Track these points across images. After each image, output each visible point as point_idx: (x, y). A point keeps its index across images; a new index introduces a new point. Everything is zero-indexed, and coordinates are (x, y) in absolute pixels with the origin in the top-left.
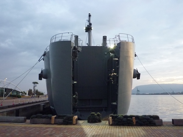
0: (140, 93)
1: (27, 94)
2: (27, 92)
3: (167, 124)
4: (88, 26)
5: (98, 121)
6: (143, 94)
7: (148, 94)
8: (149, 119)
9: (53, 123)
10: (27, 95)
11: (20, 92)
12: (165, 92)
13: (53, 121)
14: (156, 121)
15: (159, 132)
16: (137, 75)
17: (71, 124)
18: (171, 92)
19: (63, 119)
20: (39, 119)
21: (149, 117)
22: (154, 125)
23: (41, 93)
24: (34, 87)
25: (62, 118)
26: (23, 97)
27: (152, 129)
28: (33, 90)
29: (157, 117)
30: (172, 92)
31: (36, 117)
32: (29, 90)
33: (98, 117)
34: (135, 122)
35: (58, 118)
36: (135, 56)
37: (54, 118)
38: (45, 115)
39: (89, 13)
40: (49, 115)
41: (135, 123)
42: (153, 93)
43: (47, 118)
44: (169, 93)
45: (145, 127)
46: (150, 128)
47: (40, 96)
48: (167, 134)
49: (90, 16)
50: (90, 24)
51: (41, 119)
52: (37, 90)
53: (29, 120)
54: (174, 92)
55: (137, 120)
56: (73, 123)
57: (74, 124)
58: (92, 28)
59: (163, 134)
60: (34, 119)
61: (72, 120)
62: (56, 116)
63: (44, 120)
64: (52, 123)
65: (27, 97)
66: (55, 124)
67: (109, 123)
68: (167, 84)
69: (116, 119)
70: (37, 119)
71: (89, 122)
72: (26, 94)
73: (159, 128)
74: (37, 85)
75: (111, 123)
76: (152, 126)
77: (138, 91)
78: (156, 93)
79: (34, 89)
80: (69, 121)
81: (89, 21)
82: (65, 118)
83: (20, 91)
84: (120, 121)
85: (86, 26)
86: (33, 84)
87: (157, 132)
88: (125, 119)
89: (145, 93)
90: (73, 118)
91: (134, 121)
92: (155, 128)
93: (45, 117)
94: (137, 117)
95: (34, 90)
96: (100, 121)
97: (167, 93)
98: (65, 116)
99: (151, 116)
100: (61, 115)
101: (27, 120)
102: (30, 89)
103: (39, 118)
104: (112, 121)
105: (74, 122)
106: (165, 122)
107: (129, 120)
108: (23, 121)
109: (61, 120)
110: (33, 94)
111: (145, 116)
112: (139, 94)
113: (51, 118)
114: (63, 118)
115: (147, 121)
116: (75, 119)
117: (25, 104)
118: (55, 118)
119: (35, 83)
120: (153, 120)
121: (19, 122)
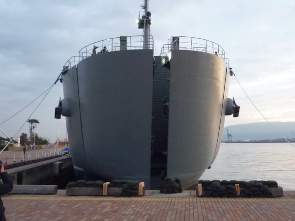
0: (233, 140)
1: (19, 142)
2: (19, 139)
3: (290, 194)
4: (144, 17)
5: (177, 191)
6: (239, 142)
7: (248, 141)
8: (262, 187)
9: (106, 194)
10: (19, 145)
11: (4, 139)
12: (280, 138)
13: (105, 192)
14: (272, 189)
15: (279, 205)
16: (233, 109)
17: (136, 195)
18: (292, 137)
19: (121, 188)
20: (81, 188)
21: (262, 184)
22: (269, 195)
23: (44, 140)
24: (31, 129)
26: (12, 148)
27: (267, 201)
28: (29, 136)
29: (273, 184)
30: (294, 137)
31: (77, 185)
32: (21, 135)
33: (177, 185)
34: (239, 193)
35: (114, 186)
36: (231, 75)
37: (107, 186)
38: (90, 182)
40: (98, 182)
42: (258, 140)
43: (95, 187)
44: (288, 139)
45: (255, 199)
46: (264, 201)
47: (44, 146)
48: (291, 208)
50: (148, 14)
51: (85, 189)
52: (36, 136)
53: (65, 190)
55: (242, 188)
56: (140, 195)
57: (140, 196)
58: (151, 22)
59: (285, 209)
60: (73, 188)
61: (137, 189)
62: (109, 183)
63: (89, 190)
64: (104, 194)
65: (18, 148)
66: (109, 195)
67: (197, 193)
69: (209, 187)
71: (162, 192)
72: (16, 142)
73: (277, 200)
74: (37, 124)
75: (200, 193)
76: (267, 197)
77: (229, 135)
78: (262, 139)
79: (31, 132)
80: (132, 191)
81: (145, 7)
82: (125, 186)
83: (6, 138)
84: (216, 190)
85: (141, 18)
86: (28, 123)
87: (275, 206)
88: (223, 187)
89: (243, 140)
90: (139, 187)
91: (238, 189)
92: (272, 201)
93: (91, 185)
94: (242, 184)
95: (32, 134)
96: (180, 191)
97: (284, 139)
98: (124, 183)
99: (264, 182)
100: (118, 181)
101: (58, 190)
102: (23, 134)
103: (82, 187)
104: (203, 190)
105: (141, 192)
106: (287, 192)
107: (228, 188)
108: (53, 193)
109: (118, 190)
110: (29, 143)
111: (255, 182)
112: (231, 142)
113: (102, 186)
114: (123, 187)
115: (258, 189)
116: (142, 187)
117: (27, 162)
118: (109, 186)
119: (32, 121)
120: (269, 188)
121: (46, 194)
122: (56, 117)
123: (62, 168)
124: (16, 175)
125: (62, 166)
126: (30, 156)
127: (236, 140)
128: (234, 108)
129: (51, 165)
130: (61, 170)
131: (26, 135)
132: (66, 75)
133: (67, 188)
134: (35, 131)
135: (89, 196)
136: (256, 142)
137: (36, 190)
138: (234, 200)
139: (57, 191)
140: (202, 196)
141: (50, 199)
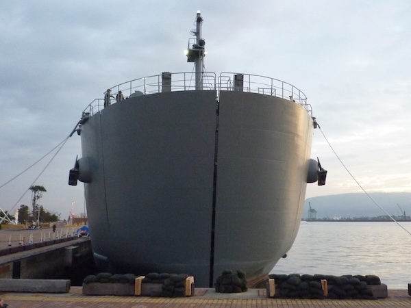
0: (317, 218)
1: (17, 218)
2: (17, 214)
3: (398, 295)
4: (195, 46)
5: (240, 289)
6: (325, 220)
7: (338, 219)
8: (358, 284)
9: (139, 294)
10: (16, 222)
12: (383, 215)
13: (138, 290)
14: (373, 288)
16: (317, 175)
17: (182, 294)
18: (399, 214)
19: (161, 285)
20: (104, 284)
21: (359, 281)
22: (369, 296)
23: (52, 215)
24: (34, 200)
25: (159, 283)
26: (6, 226)
27: (365, 305)
28: (31, 209)
29: (374, 280)
30: (401, 214)
31: (99, 280)
32: (20, 208)
33: (240, 280)
34: (327, 291)
35: (150, 282)
36: (315, 127)
37: (140, 282)
38: (117, 276)
39: (199, 12)
40: (128, 276)
41: (326, 293)
42: (351, 218)
43: (124, 283)
44: (393, 217)
45: (349, 302)
46: (362, 304)
49: (199, 20)
50: (201, 43)
51: (109, 285)
52: (42, 209)
53: (81, 288)
54: (407, 215)
55: (331, 286)
56: (187, 294)
57: (188, 296)
58: (205, 53)
60: (91, 284)
61: (184, 286)
62: (144, 277)
63: (116, 287)
64: (136, 294)
65: (15, 226)
66: (143, 295)
67: (268, 292)
68: (388, 194)
69: (284, 284)
70: (99, 284)
71: (218, 291)
72: (12, 218)
73: (380, 302)
74: (43, 193)
75: (272, 294)
77: (312, 211)
78: (358, 216)
79: (34, 204)
80: (178, 290)
81: (197, 33)
82: (166, 281)
84: (294, 287)
85: (191, 47)
86: (30, 191)
88: (304, 284)
89: (331, 218)
90: (187, 283)
91: (325, 287)
92: (372, 304)
93: (118, 281)
94: (331, 280)
95: (35, 207)
96: (244, 289)
97: (388, 217)
98: (166, 277)
99: (360, 278)
100: (157, 274)
101: (72, 287)
102: (22, 206)
103: (105, 282)
104: (276, 288)
105: (188, 291)
106: (393, 291)
107: (312, 286)
108: (65, 291)
109: (157, 287)
110: (31, 220)
111: (349, 277)
112: (314, 220)
113: (133, 282)
114: (163, 283)
115: (353, 287)
116: (191, 283)
118: (143, 281)
119: (35, 189)
120: (368, 286)
121: (54, 293)
122: (70, 184)
123: (78, 255)
124: (11, 265)
125: (77, 253)
126: (31, 238)
127: (322, 218)
128: (319, 173)
129: (62, 251)
130: (75, 259)
131: (27, 208)
132: (86, 125)
133: (83, 284)
134: (39, 203)
135: (115, 295)
136: (349, 220)
137: (40, 286)
138: (319, 302)
139: (69, 289)
140: (274, 297)
141: (59, 299)
